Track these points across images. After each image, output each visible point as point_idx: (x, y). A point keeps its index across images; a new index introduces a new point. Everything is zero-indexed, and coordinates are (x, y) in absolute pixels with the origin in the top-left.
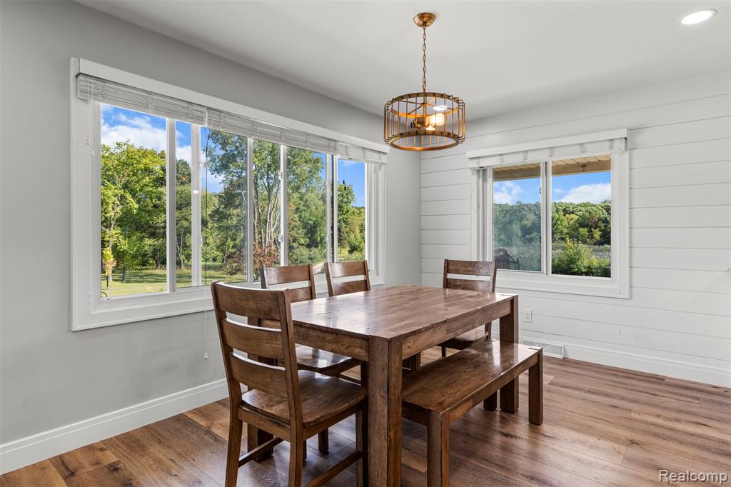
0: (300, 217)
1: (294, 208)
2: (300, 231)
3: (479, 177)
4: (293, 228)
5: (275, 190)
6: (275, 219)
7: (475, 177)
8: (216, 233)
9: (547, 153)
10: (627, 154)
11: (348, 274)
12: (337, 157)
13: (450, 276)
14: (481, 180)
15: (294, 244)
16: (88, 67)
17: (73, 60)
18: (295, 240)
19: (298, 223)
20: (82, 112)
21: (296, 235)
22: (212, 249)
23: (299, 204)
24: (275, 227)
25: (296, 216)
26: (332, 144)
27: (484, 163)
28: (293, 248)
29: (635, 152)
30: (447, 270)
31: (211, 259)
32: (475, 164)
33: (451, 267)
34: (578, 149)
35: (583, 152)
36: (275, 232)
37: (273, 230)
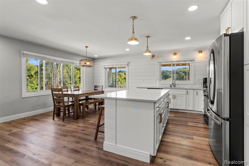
0: (68, 74)
1: (66, 72)
2: (68, 79)
3: (105, 69)
4: (66, 78)
5: (59, 65)
6: (59, 75)
7: (104, 69)
8: (36, 79)
9: (116, 66)
10: (128, 67)
11: (74, 88)
12: (74, 65)
13: (95, 88)
14: (105, 70)
15: (66, 83)
16: (25, 52)
17: (22, 51)
18: (66, 82)
19: (68, 76)
20: (24, 60)
21: (67, 80)
22: (35, 85)
23: (68, 70)
24: (59, 77)
25: (67, 74)
26: (73, 63)
27: (106, 67)
28: (66, 84)
29: (129, 66)
30: (95, 87)
31: (35, 89)
32: (104, 67)
33: (96, 87)
34: (121, 65)
35: (121, 66)
36: (59, 79)
37: (58, 79)
